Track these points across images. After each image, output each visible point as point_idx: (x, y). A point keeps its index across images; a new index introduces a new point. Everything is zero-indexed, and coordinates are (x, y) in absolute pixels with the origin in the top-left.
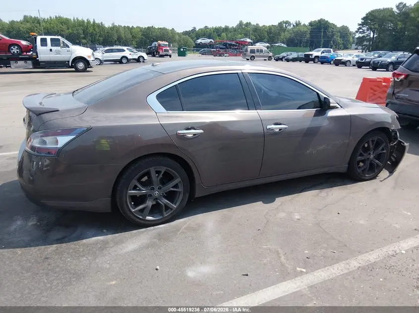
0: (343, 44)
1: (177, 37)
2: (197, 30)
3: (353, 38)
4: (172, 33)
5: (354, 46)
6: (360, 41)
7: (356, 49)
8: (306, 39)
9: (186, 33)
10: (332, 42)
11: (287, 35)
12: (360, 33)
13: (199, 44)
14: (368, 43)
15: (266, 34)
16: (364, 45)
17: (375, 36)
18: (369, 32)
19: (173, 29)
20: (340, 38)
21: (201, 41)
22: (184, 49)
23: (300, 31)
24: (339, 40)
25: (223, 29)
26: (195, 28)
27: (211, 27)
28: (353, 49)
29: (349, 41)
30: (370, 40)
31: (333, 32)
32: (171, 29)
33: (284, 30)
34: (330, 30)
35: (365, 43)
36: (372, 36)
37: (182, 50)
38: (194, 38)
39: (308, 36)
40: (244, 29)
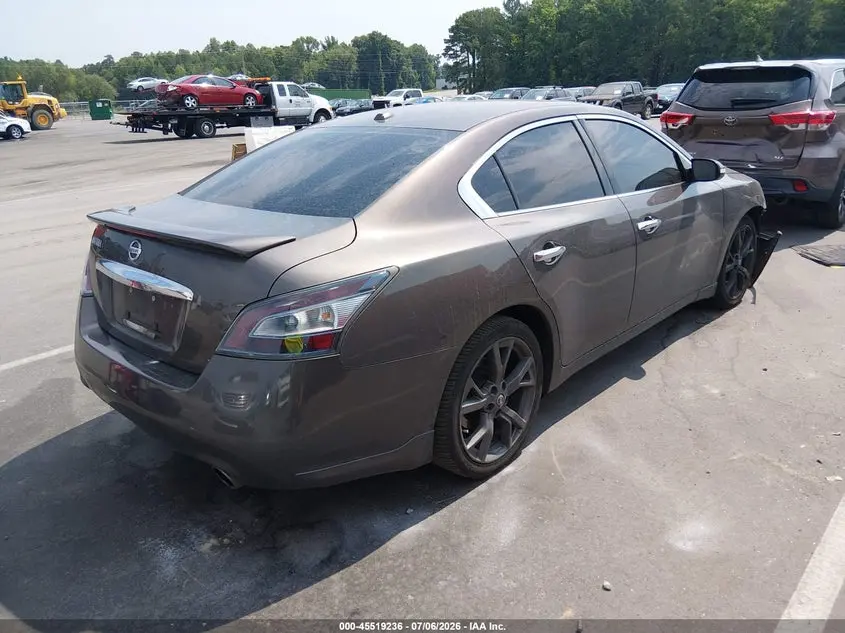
0: (420, 79)
1: (72, 79)
2: (116, 60)
3: (436, 67)
4: (57, 70)
5: (441, 82)
6: (452, 73)
7: (445, 88)
8: (352, 72)
9: (91, 69)
10: (400, 78)
11: (315, 65)
12: (451, 57)
13: (137, 91)
14: (466, 76)
15: (272, 65)
16: (461, 80)
17: (476, 62)
18: (465, 54)
19: (58, 61)
20: (413, 68)
21: (140, 84)
22: (103, 102)
23: (339, 58)
24: (413, 73)
25: (177, 55)
26: (110, 57)
27: (149, 54)
28: (439, 90)
29: (429, 73)
30: (470, 69)
31: (399, 57)
32: (53, 61)
33: (307, 56)
34: (394, 53)
35: (461, 77)
36: (471, 62)
37: (99, 105)
38: (111, 79)
39: (355, 67)
40: (223, 55)
